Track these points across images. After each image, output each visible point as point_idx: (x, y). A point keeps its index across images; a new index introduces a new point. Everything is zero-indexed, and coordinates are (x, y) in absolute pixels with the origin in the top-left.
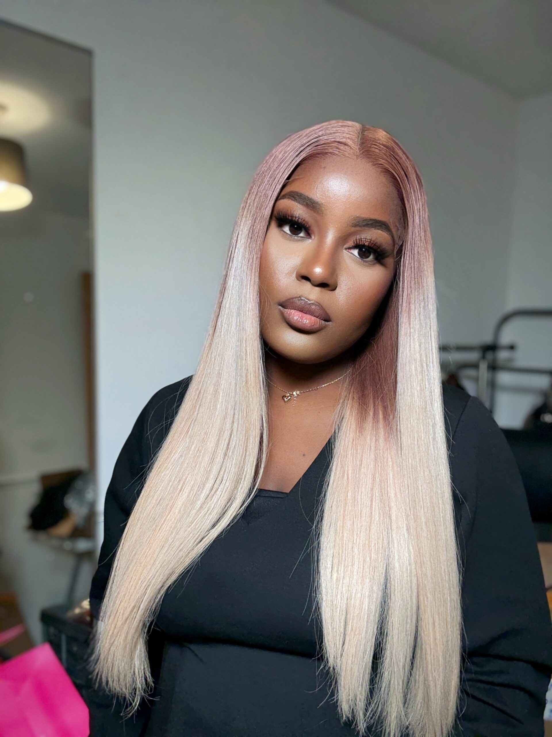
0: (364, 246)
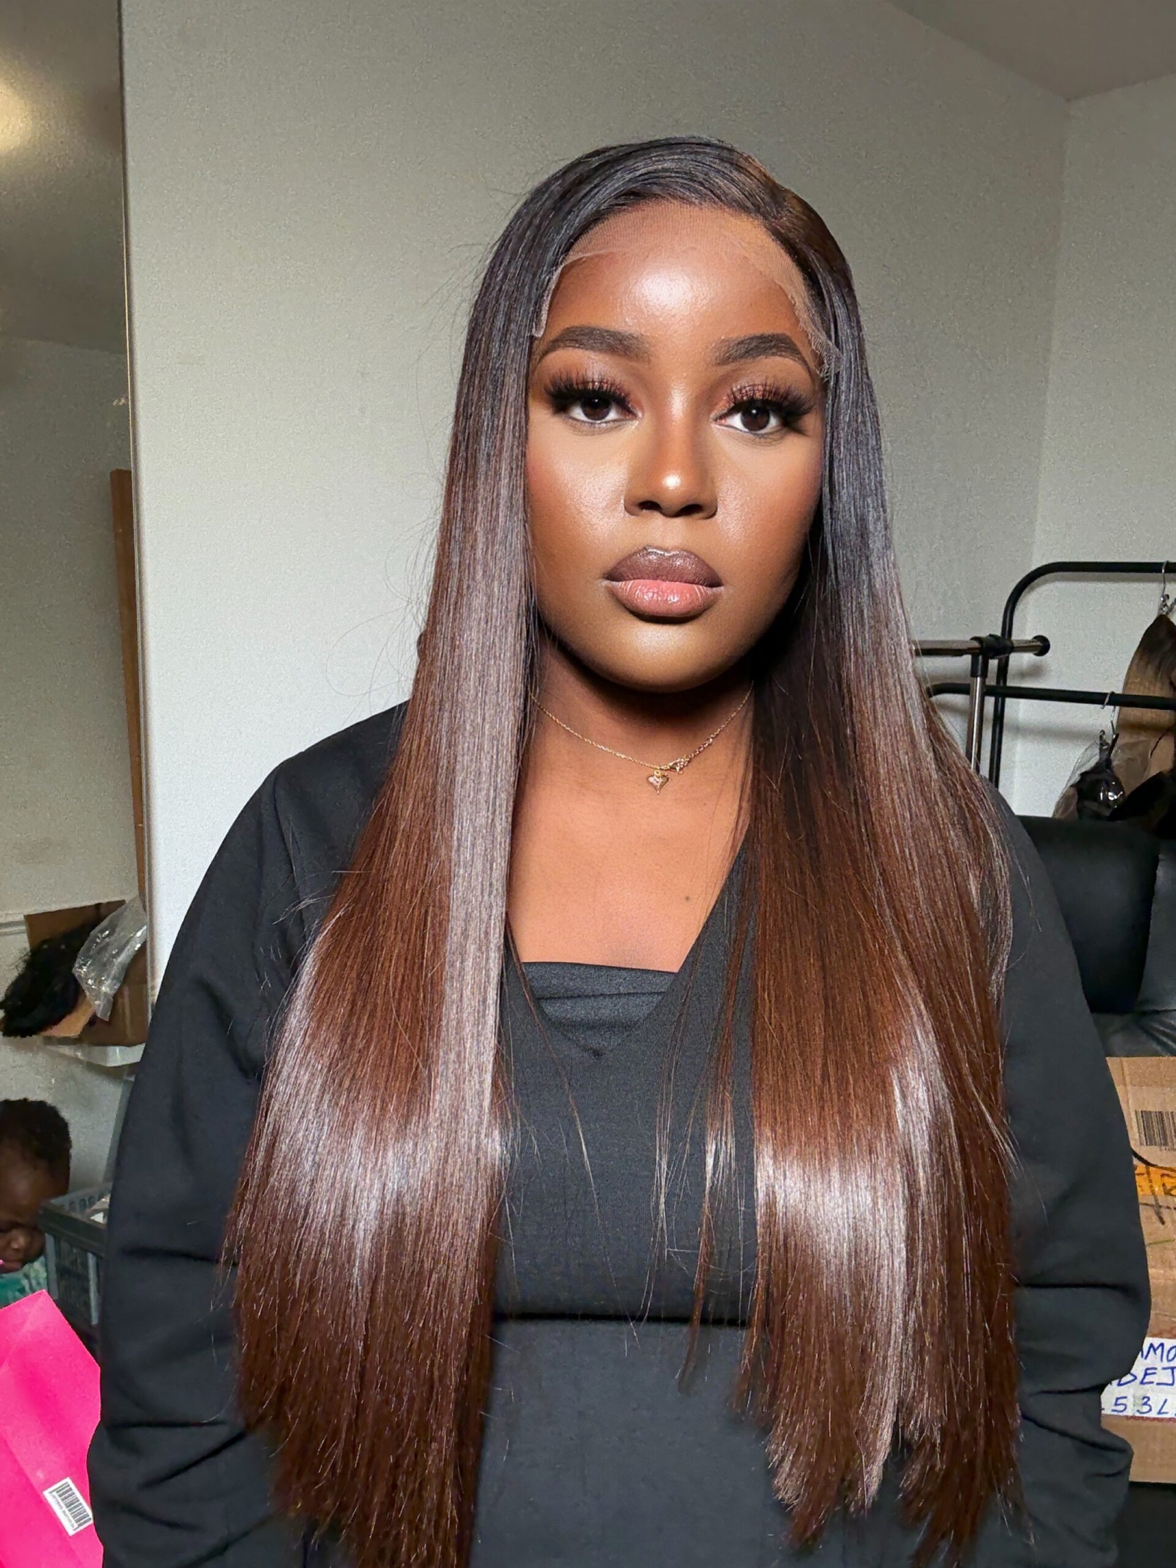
0: (752, 402)
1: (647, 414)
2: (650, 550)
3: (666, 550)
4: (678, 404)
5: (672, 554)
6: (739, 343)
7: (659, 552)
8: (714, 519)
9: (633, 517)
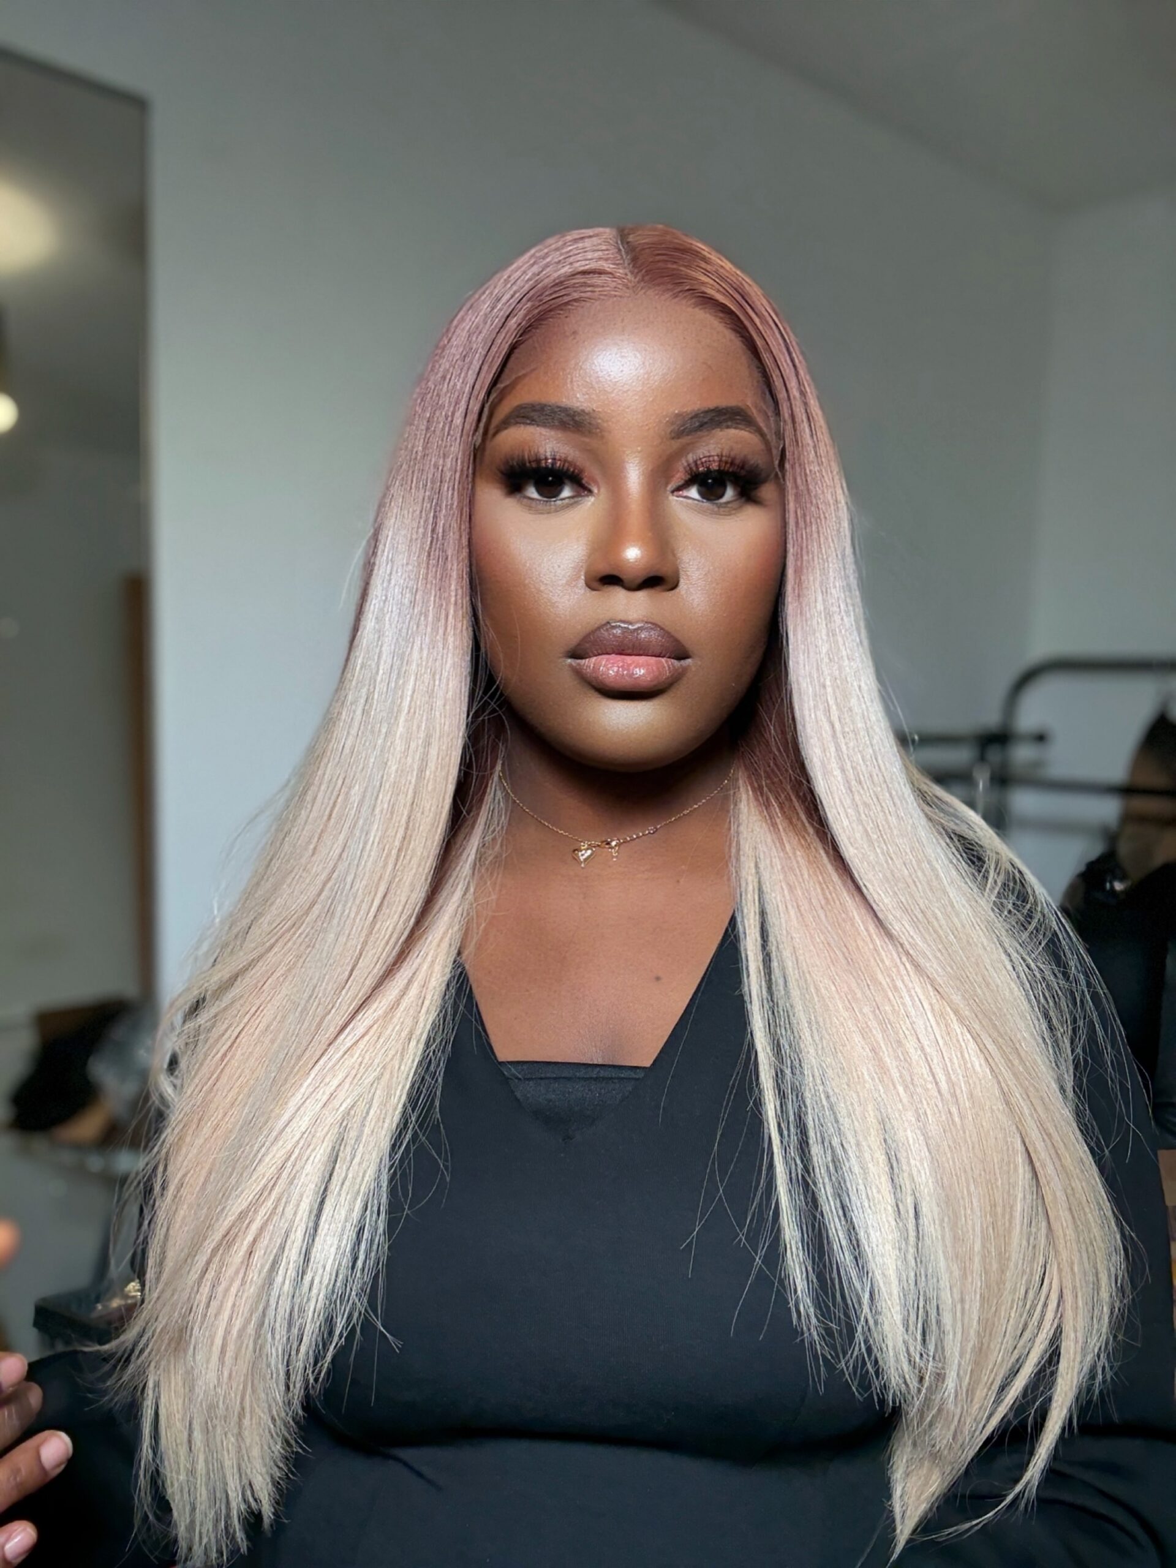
0: (708, 473)
1: (603, 490)
2: (613, 624)
3: (631, 623)
4: (634, 477)
5: (636, 626)
6: (692, 418)
7: (622, 625)
8: (677, 590)
9: (594, 593)
